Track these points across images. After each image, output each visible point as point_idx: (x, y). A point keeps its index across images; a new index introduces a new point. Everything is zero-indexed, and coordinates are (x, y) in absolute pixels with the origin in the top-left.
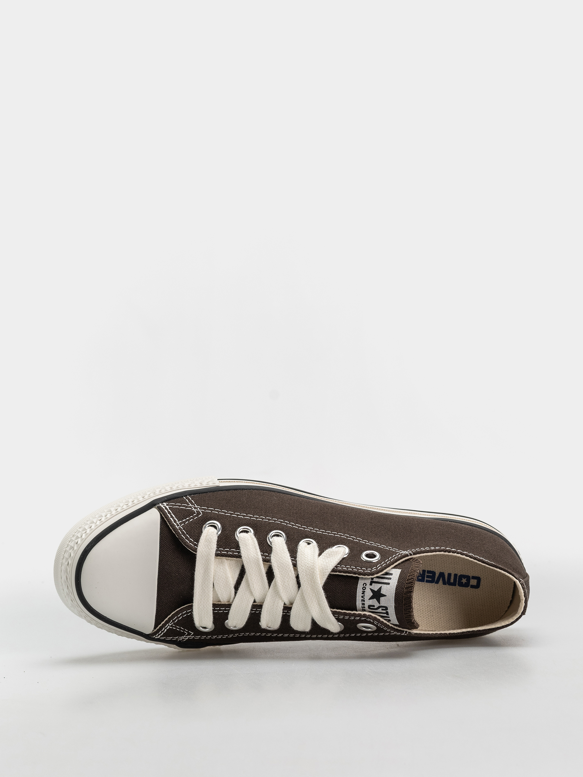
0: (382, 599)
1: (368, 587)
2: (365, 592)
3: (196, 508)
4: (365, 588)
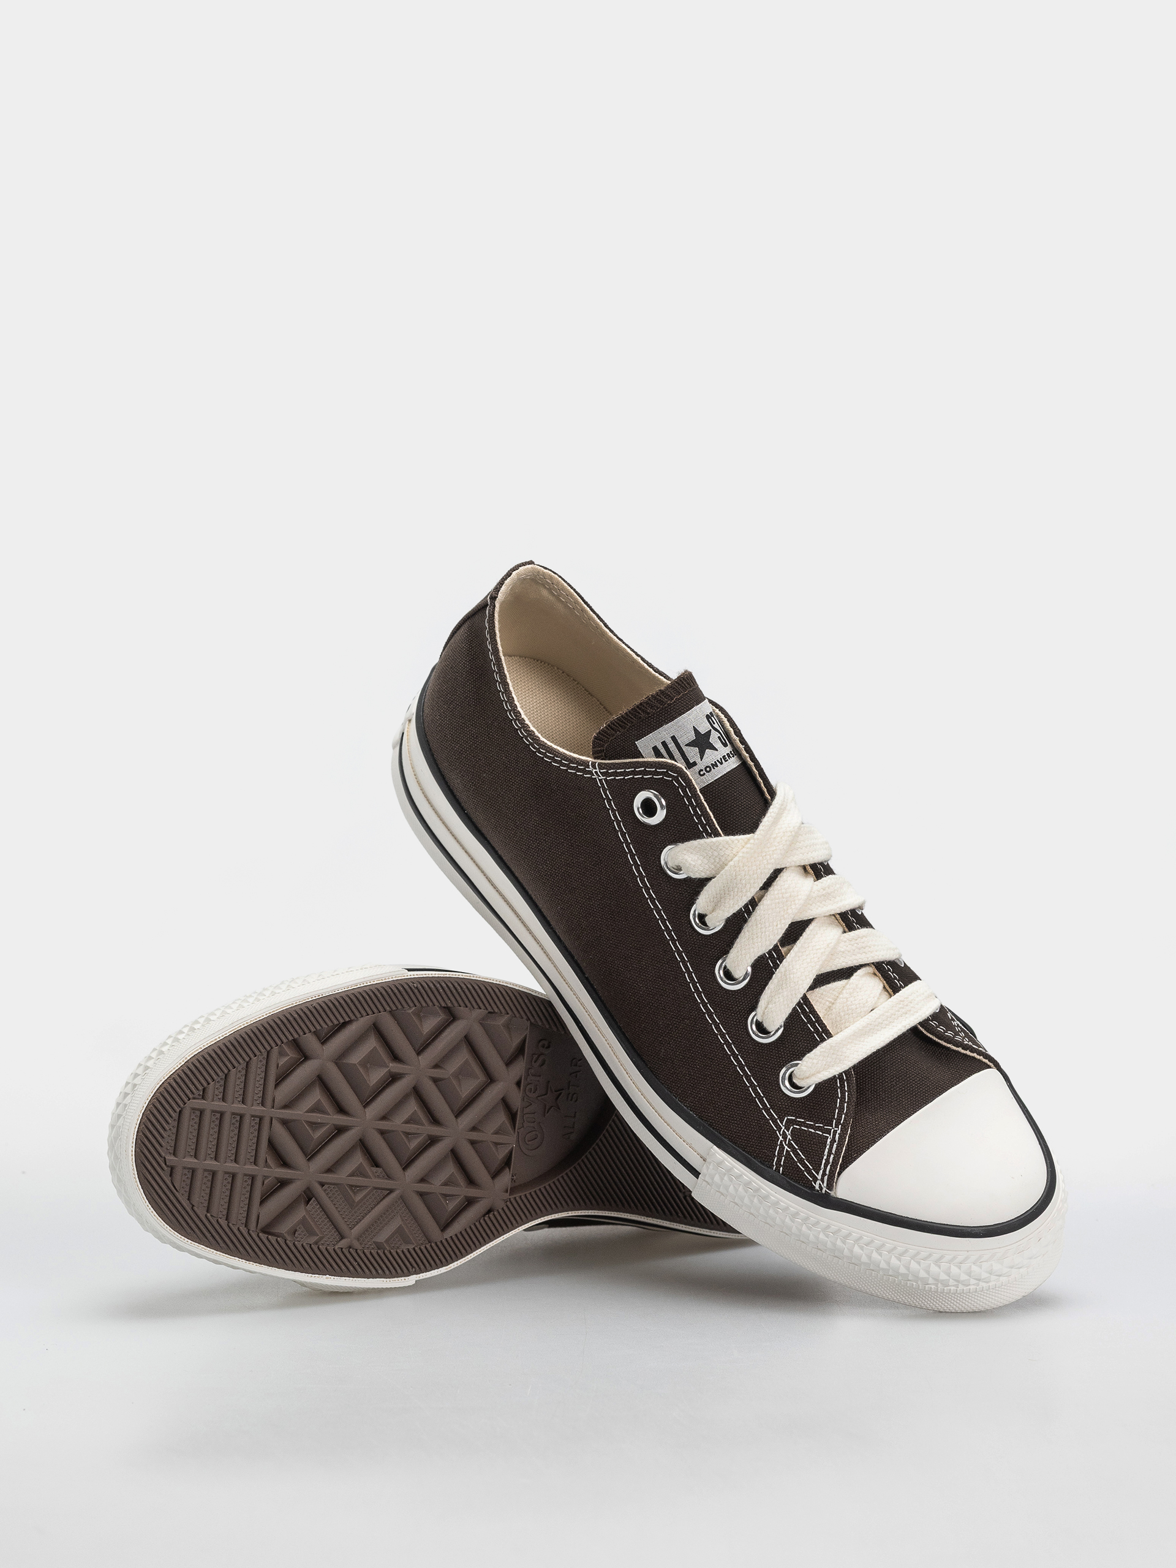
0: (703, 731)
1: (701, 765)
2: (712, 764)
3: (784, 1135)
4: (706, 768)
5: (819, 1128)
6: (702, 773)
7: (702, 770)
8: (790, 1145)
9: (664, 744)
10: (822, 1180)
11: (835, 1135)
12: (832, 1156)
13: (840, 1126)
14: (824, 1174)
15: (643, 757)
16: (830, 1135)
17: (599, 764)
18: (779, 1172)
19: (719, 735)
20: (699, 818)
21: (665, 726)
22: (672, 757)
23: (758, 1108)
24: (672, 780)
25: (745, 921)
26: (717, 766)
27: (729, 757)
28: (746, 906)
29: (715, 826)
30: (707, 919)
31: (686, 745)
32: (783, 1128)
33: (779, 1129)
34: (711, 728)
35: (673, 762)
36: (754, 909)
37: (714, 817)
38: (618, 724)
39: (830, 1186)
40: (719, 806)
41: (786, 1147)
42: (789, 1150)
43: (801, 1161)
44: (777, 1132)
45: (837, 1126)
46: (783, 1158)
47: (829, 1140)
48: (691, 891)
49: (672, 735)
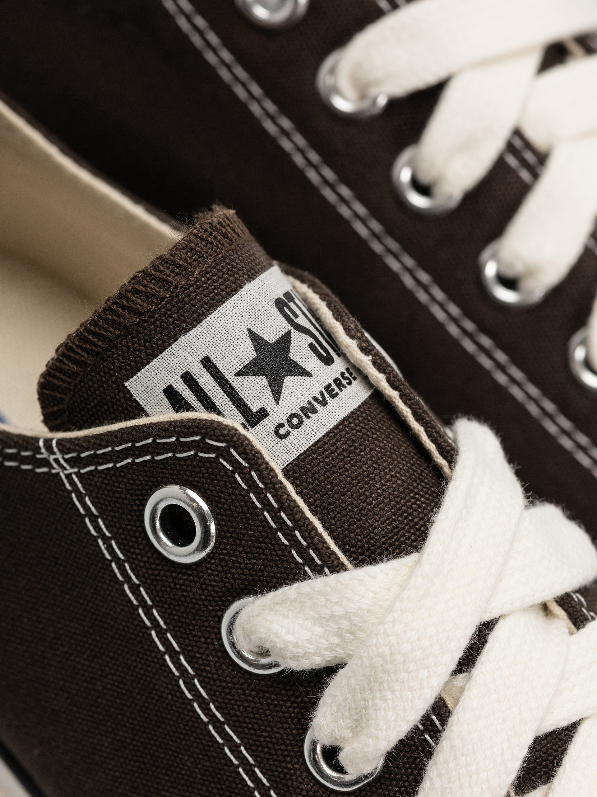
0: (271, 336)
1: (278, 413)
2: (302, 410)
4: (290, 420)
6: (282, 431)
7: (281, 425)
9: (187, 378)
15: (147, 415)
17: (60, 442)
19: (311, 340)
20: (290, 535)
21: (185, 339)
22: (210, 406)
24: (217, 458)
25: (429, 752)
26: (314, 411)
27: (340, 385)
28: (426, 719)
29: (328, 548)
30: (342, 757)
31: (240, 374)
34: (289, 327)
35: (213, 417)
36: (444, 722)
37: (325, 527)
38: (82, 348)
40: (331, 500)
48: (299, 700)
49: (202, 357)
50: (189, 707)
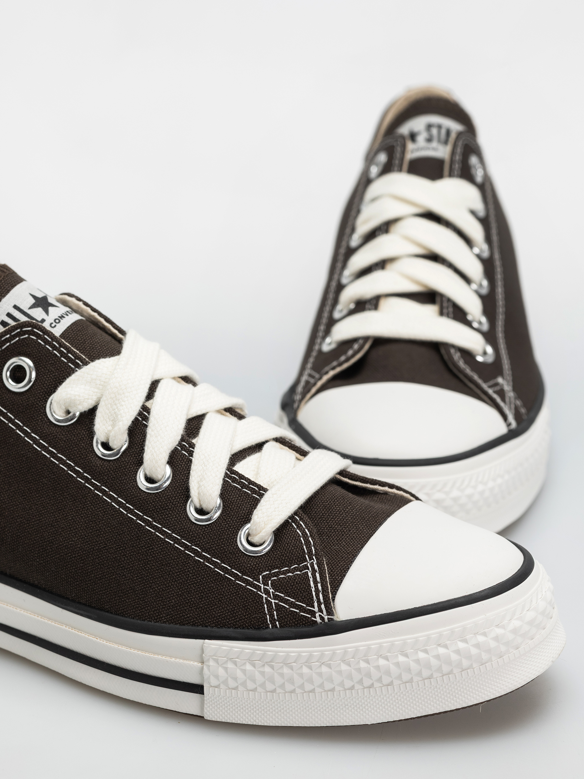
1: (50, 319)
2: (59, 317)
3: (266, 592)
4: (55, 321)
5: (296, 569)
6: (53, 325)
7: (52, 323)
8: (276, 597)
10: (320, 610)
11: (313, 565)
12: (319, 585)
13: (314, 557)
14: (319, 604)
16: (308, 569)
18: (277, 627)
23: (231, 582)
26: (64, 317)
28: (140, 413)
29: (82, 357)
30: (110, 443)
31: (30, 308)
32: (262, 586)
33: (259, 588)
36: (149, 413)
37: (80, 352)
39: (330, 612)
41: (273, 601)
42: (277, 601)
43: (292, 605)
44: (259, 592)
45: (311, 559)
46: (275, 612)
47: (310, 574)
48: (87, 428)
49: (13, 305)
50: (41, 454)
